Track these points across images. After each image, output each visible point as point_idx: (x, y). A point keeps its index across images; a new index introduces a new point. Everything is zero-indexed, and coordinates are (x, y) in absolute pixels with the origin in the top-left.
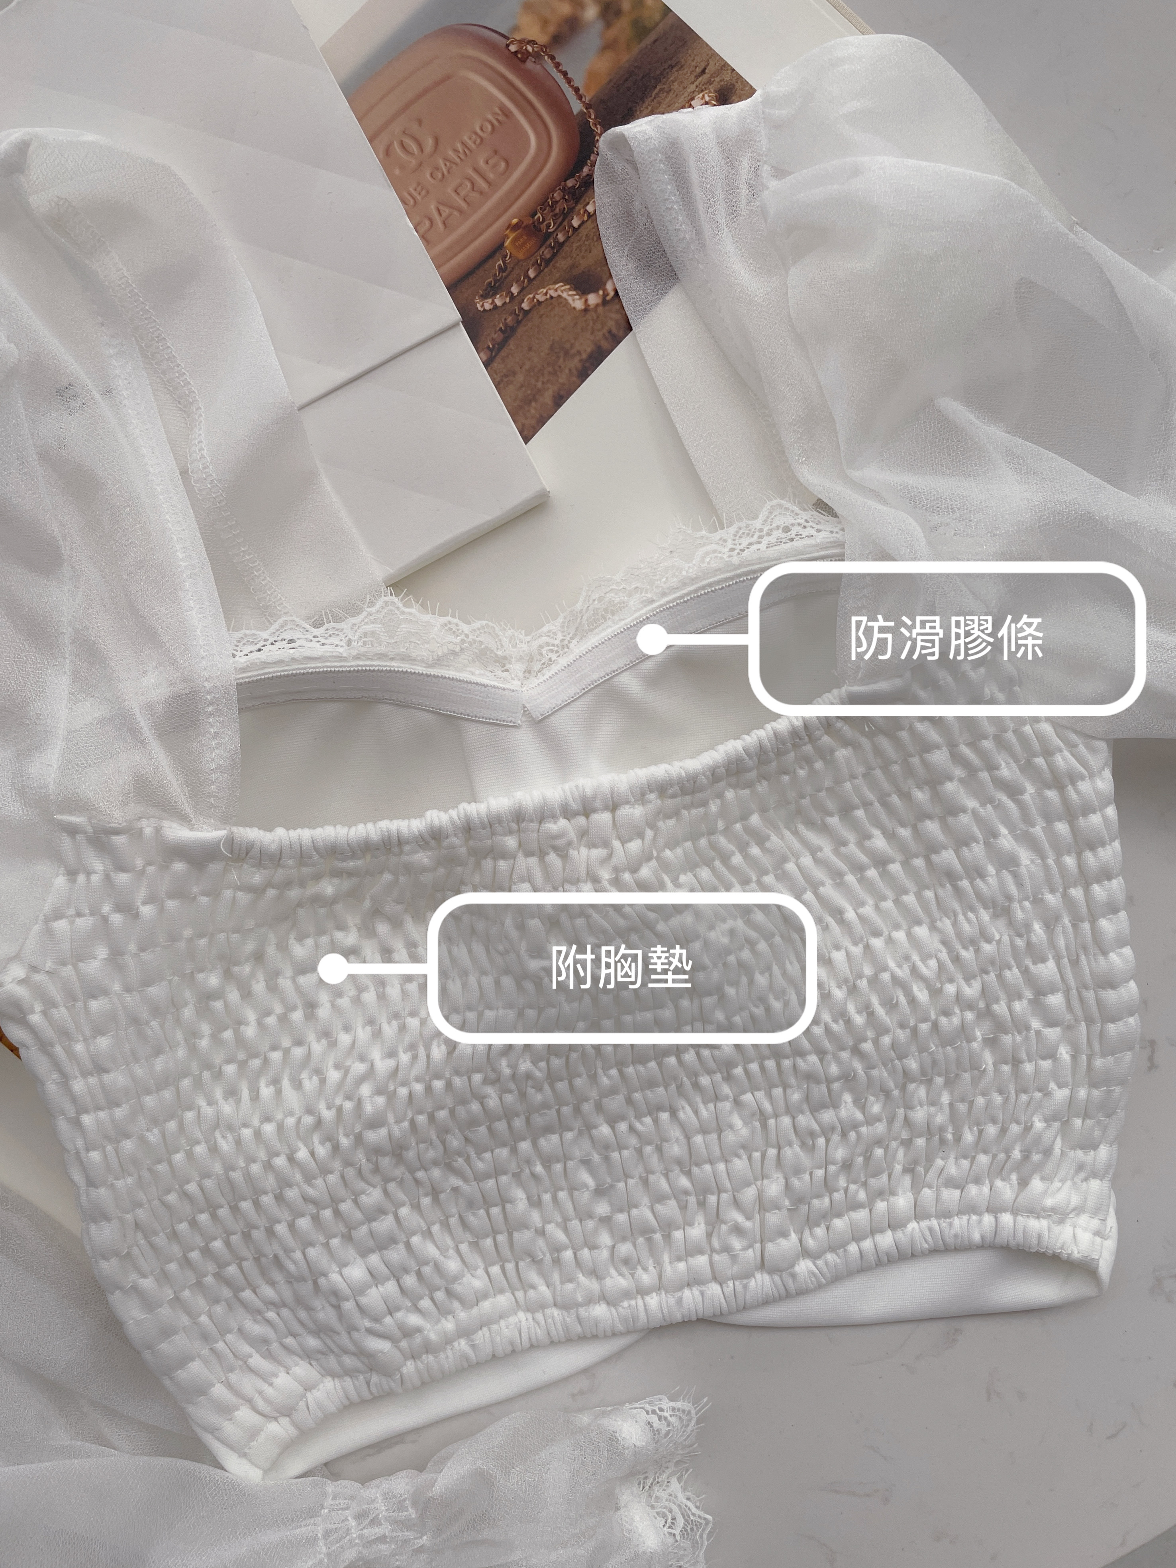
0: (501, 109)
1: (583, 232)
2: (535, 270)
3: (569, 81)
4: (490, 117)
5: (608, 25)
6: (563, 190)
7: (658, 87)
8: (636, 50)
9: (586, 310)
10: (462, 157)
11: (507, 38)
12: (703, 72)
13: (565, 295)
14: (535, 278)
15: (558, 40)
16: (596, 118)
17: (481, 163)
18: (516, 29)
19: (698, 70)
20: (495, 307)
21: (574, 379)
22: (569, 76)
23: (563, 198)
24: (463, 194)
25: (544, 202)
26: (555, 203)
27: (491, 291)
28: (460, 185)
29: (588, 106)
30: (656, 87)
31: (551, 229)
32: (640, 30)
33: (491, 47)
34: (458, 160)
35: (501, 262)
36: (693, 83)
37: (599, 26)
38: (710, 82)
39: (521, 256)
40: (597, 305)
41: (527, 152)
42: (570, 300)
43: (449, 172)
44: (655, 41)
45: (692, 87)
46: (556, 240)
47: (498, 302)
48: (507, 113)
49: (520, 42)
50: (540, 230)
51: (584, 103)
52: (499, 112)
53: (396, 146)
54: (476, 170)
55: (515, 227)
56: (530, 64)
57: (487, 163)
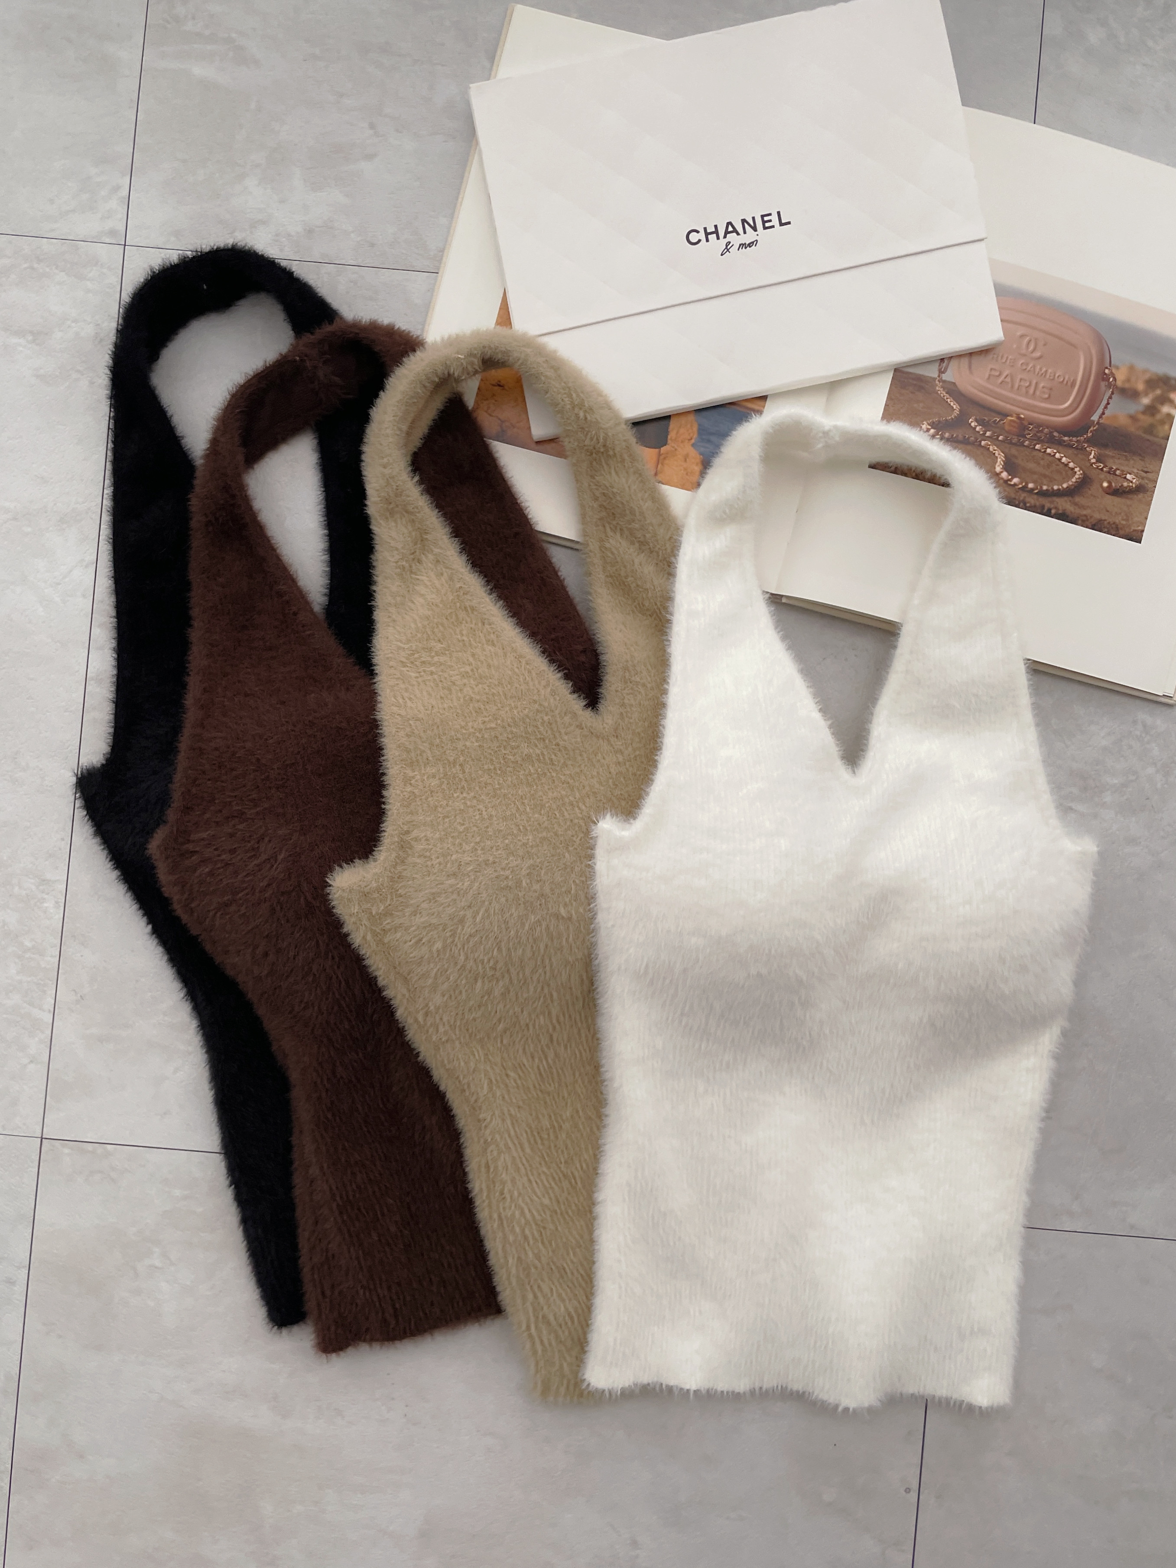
0: (1073, 380)
1: (1035, 453)
2: (1003, 439)
3: (1106, 407)
4: (1067, 377)
5: (1144, 413)
6: (1051, 433)
7: (1126, 454)
8: (1140, 433)
10: (1040, 374)
11: (1110, 366)
12: (1146, 472)
13: (999, 460)
14: (1001, 441)
15: (1123, 392)
16: (1094, 430)
17: (1042, 385)
18: (1117, 368)
19: (1146, 470)
20: (975, 428)
22: (1108, 406)
23: (1047, 434)
24: (1022, 383)
25: (1039, 425)
26: (1042, 431)
27: (980, 422)
28: (1026, 380)
29: (1098, 423)
30: (1126, 452)
31: (1028, 436)
32: (1150, 430)
33: (1101, 360)
34: (1037, 372)
35: (998, 420)
36: (1138, 470)
37: (1141, 408)
38: (1143, 478)
41: (1060, 405)
42: (998, 464)
43: (1029, 371)
44: (1148, 440)
45: (1135, 471)
46: (1024, 442)
47: (978, 429)
48: (1073, 385)
49: (1112, 373)
50: (1025, 431)
51: (1099, 420)
52: (1071, 381)
53: (1028, 338)
54: (1037, 383)
55: (1019, 418)
56: (1103, 384)
57: (1043, 387)
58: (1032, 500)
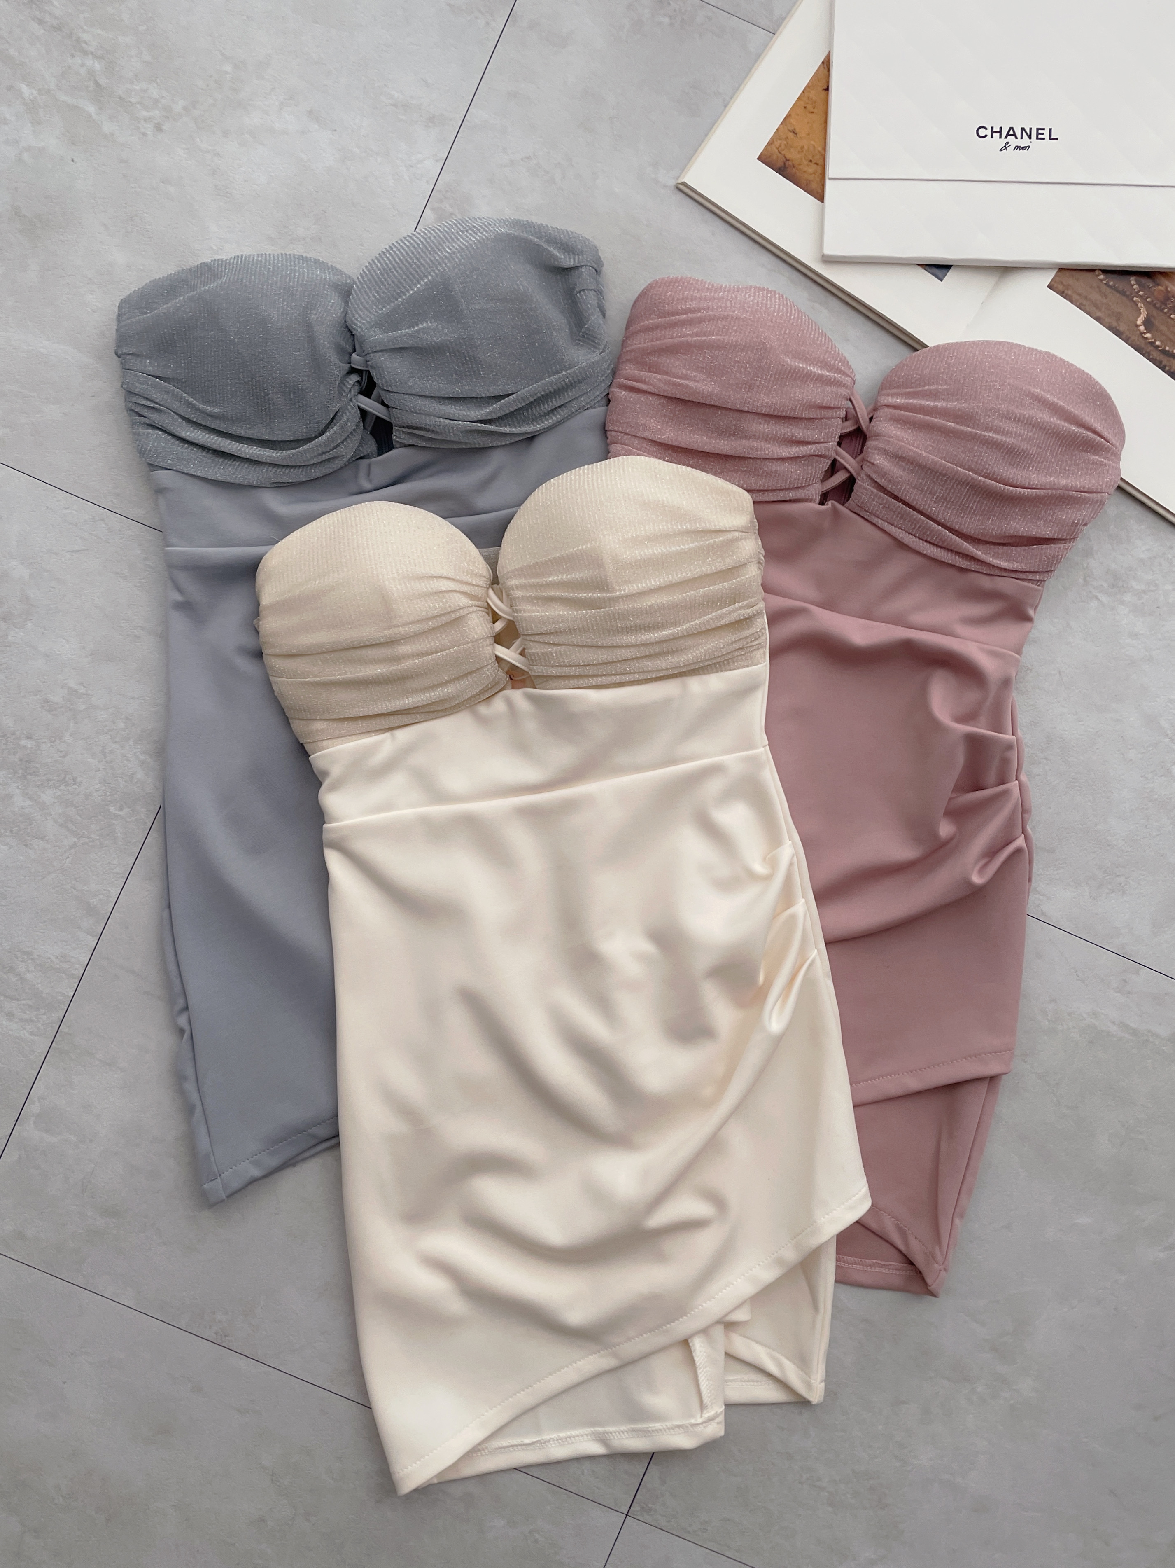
1: (1169, 320)
9: (1137, 326)
13: (1142, 316)
20: (1132, 286)
21: (1108, 325)
31: (1169, 306)
39: (1156, 294)
40: (1139, 330)
42: (1140, 318)
46: (1164, 309)
47: (1135, 287)
58: (1155, 354)
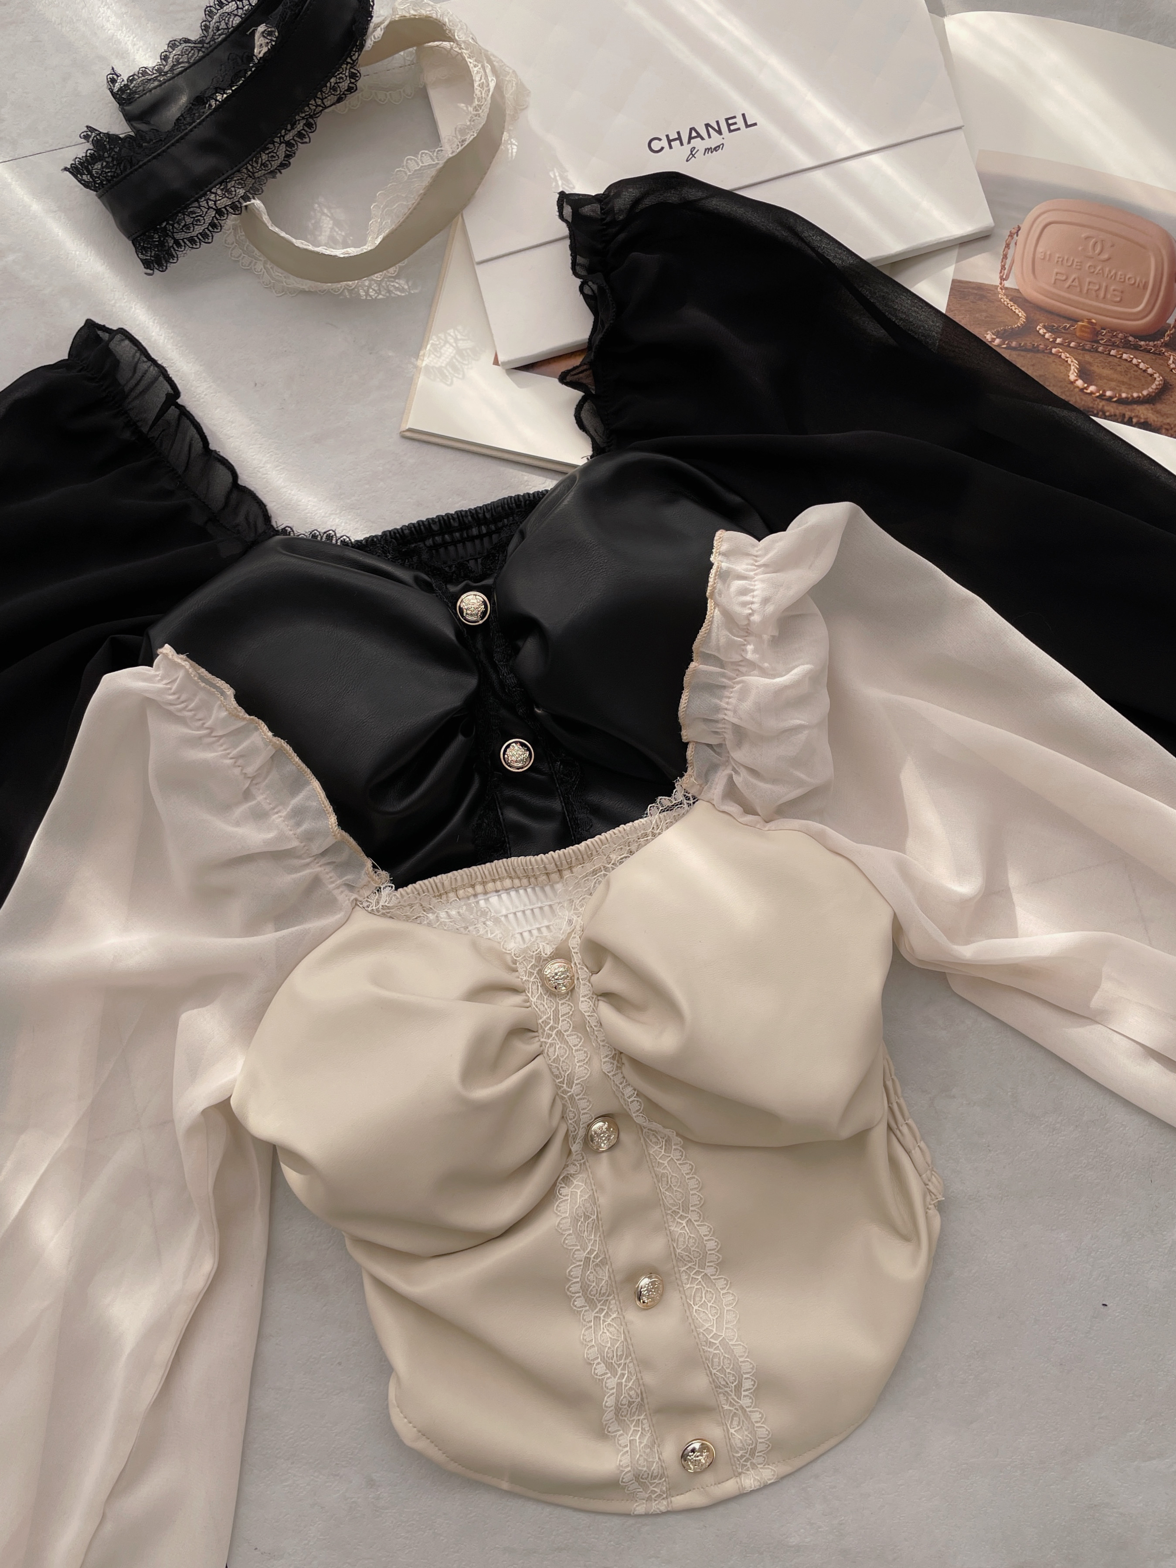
1: (1110, 359)
2: (1075, 345)
4: (1138, 280)
9: (1072, 383)
13: (1072, 367)
17: (1113, 288)
20: (1044, 336)
25: (1113, 330)
26: (1116, 336)
27: (1050, 328)
28: (1094, 283)
29: (1174, 327)
31: (1102, 342)
33: (1172, 261)
34: (1106, 276)
35: (1068, 326)
39: (1078, 334)
40: (1078, 387)
41: (1133, 308)
42: (1072, 371)
43: (1097, 274)
46: (1097, 348)
47: (1047, 336)
50: (1097, 336)
53: (1094, 240)
55: (1090, 323)
58: (1111, 409)
